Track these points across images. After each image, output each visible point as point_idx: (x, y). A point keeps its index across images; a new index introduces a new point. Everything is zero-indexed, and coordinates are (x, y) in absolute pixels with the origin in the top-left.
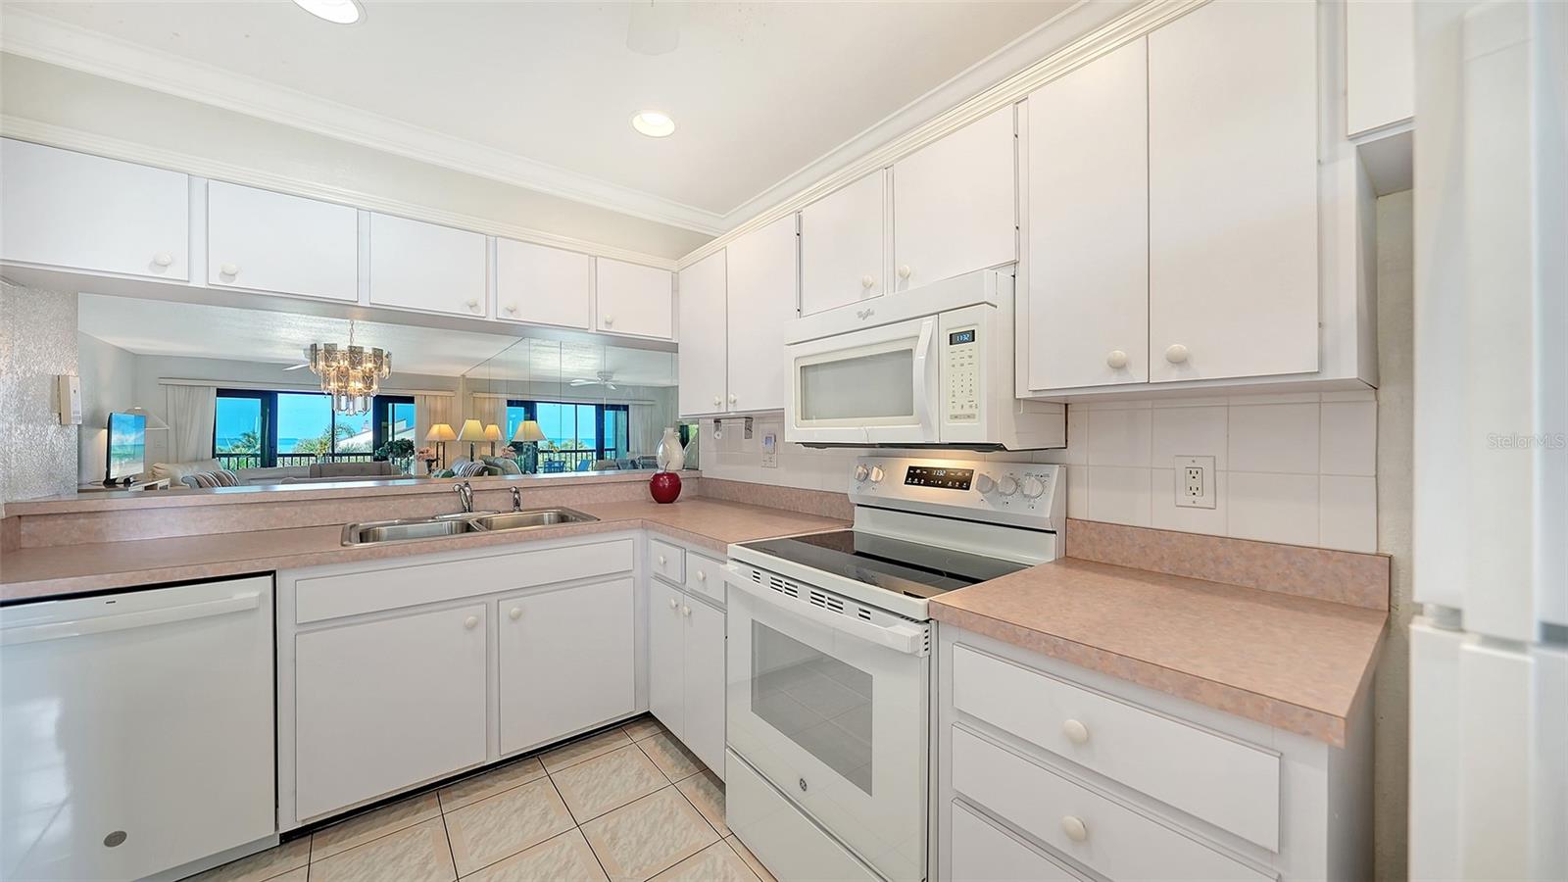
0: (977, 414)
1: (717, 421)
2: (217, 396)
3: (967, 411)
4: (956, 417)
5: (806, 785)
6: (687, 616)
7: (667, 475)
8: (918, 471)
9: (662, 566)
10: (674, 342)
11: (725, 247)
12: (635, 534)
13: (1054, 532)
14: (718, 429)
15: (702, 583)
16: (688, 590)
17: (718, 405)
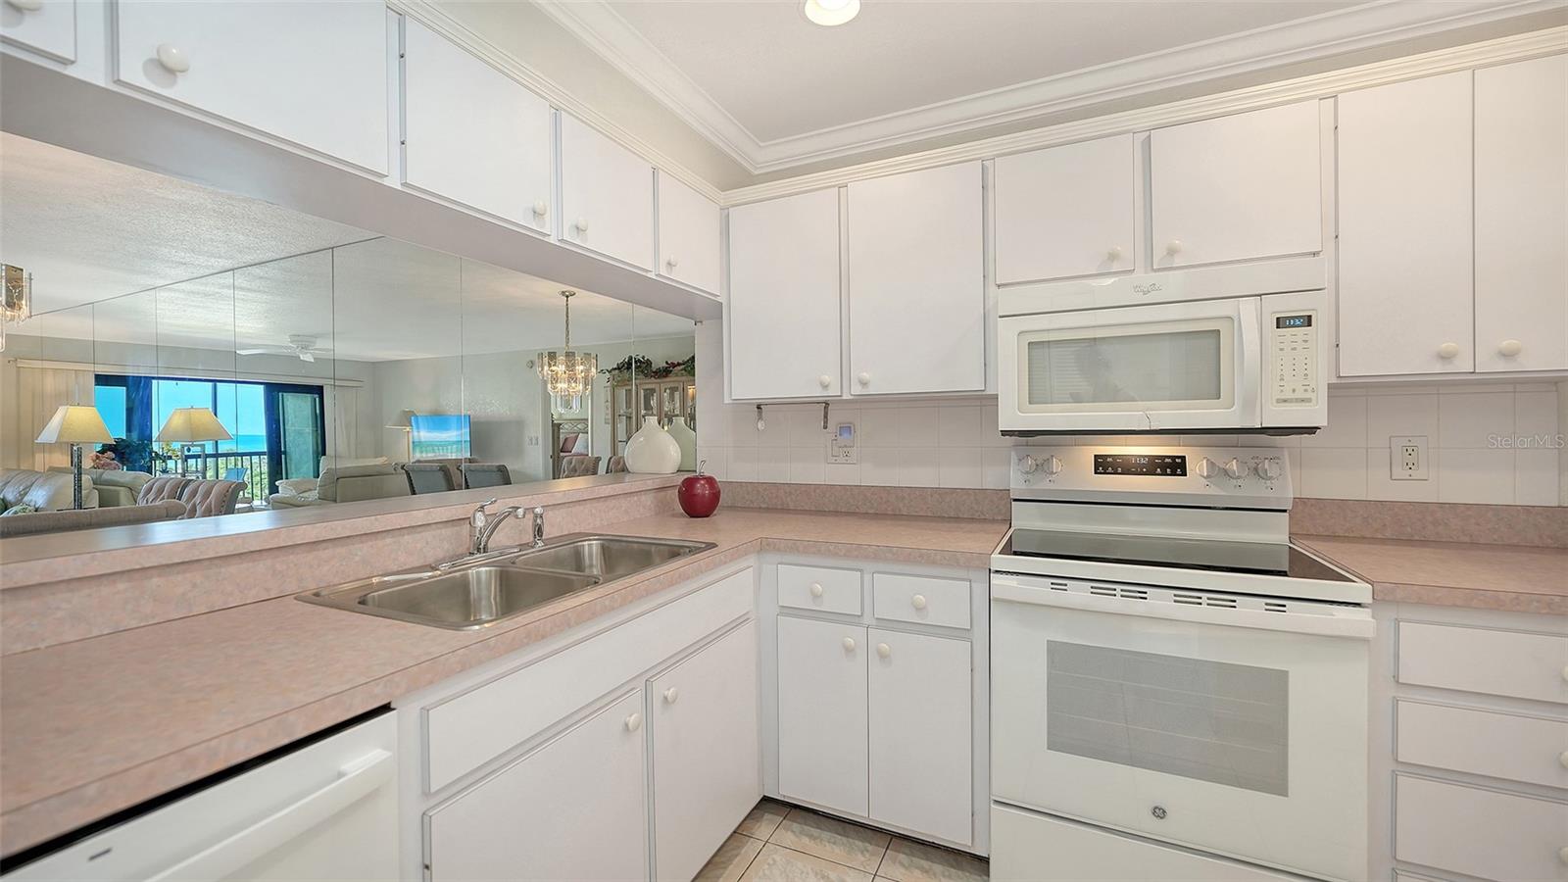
0: (1314, 398)
1: (759, 407)
3: (1299, 394)
4: (1285, 401)
5: (1164, 812)
6: (883, 656)
7: (705, 478)
8: (1109, 460)
9: (816, 596)
10: (719, 299)
11: (834, 186)
12: (752, 560)
13: (1285, 511)
14: (760, 418)
15: (919, 609)
16: (874, 622)
17: (825, 387)
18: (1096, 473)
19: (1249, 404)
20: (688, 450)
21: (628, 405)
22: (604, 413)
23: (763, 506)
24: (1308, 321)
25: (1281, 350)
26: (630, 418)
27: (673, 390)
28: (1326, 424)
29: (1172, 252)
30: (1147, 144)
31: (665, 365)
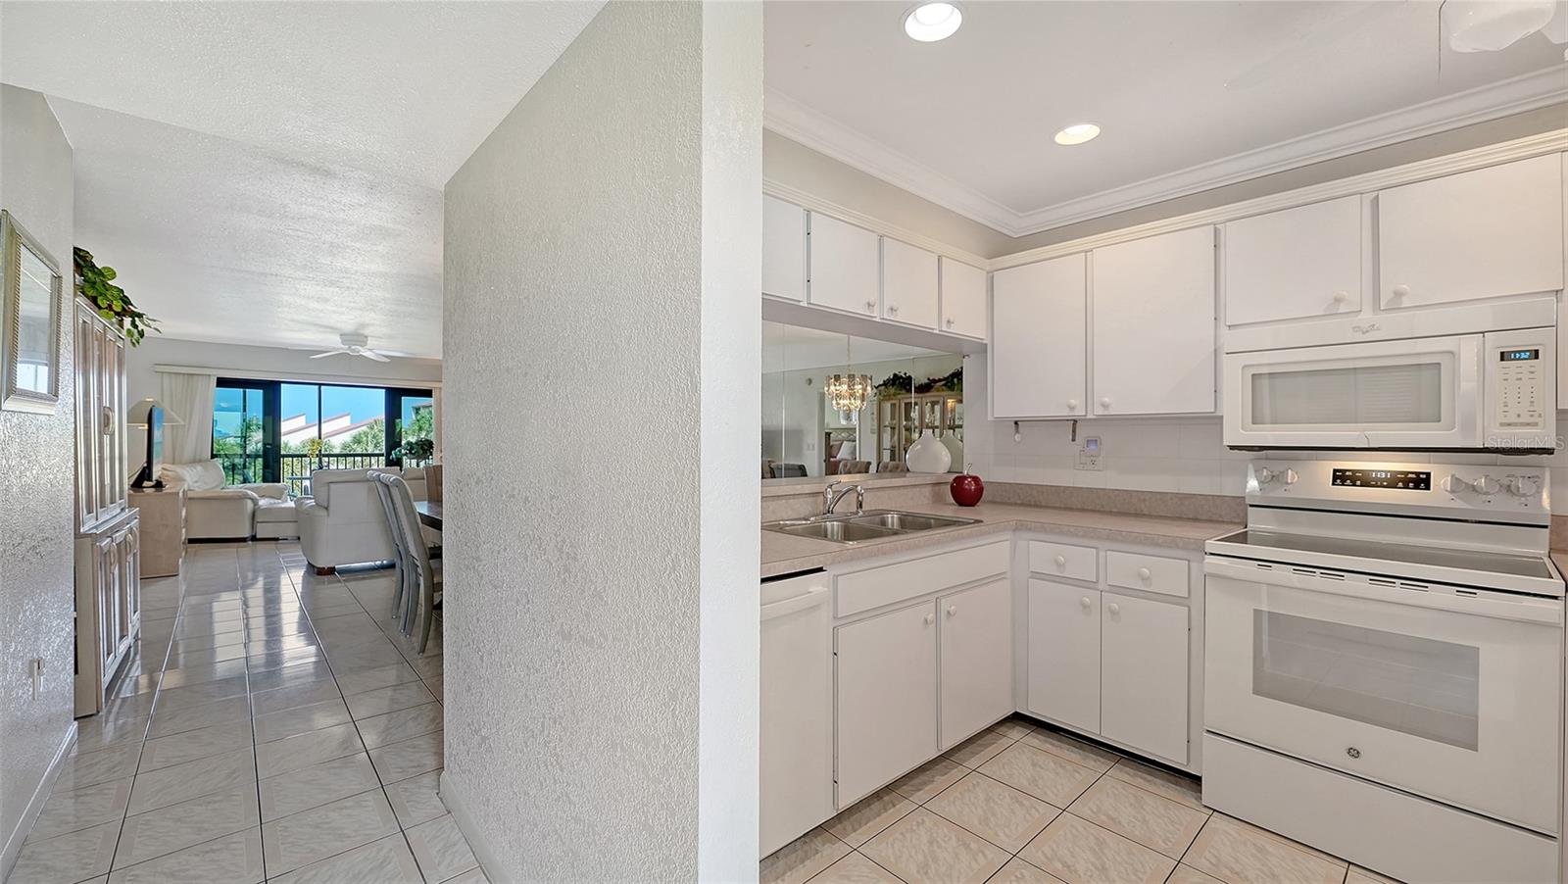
0: (1541, 422)
1: (1016, 423)
2: (217, 386)
3: (1525, 419)
4: (1509, 425)
5: (1358, 752)
6: (1114, 613)
7: (970, 477)
8: (1347, 473)
9: (1059, 565)
10: (985, 342)
11: (1082, 252)
12: (1008, 535)
13: (1546, 527)
14: (1017, 431)
15: (1145, 579)
16: (1107, 588)
17: (1072, 408)
18: (1334, 484)
19: (1470, 427)
20: (957, 456)
21: (893, 418)
22: (871, 424)
23: (1019, 502)
24: (1536, 354)
25: (1505, 380)
26: (894, 428)
27: (934, 404)
28: (1558, 446)
29: (1398, 295)
30: (1376, 201)
31: (927, 381)
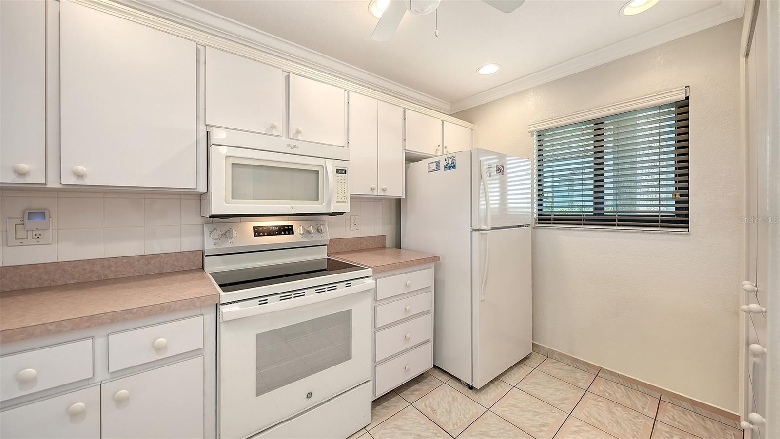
0: (347, 201)
3: (343, 200)
4: (339, 202)
5: (311, 393)
8: (260, 229)
9: (26, 382)
13: (325, 245)
15: (160, 349)
16: (108, 377)
17: (22, 175)
18: (255, 236)
19: (330, 203)
24: (345, 172)
25: (338, 182)
28: (349, 211)
30: (288, 79)
